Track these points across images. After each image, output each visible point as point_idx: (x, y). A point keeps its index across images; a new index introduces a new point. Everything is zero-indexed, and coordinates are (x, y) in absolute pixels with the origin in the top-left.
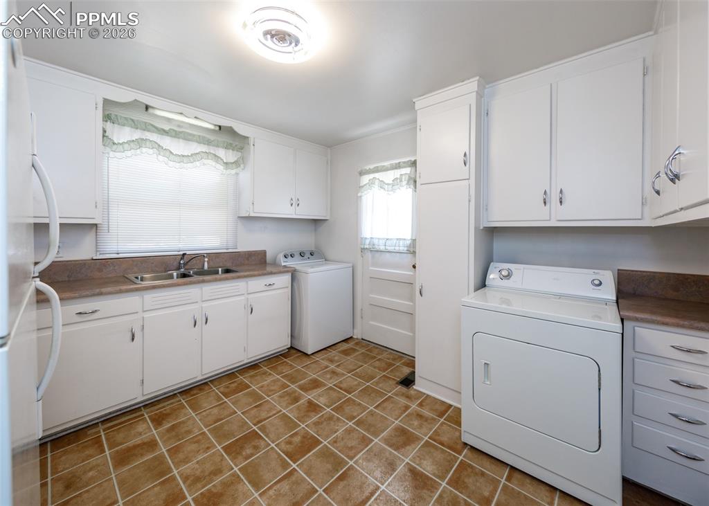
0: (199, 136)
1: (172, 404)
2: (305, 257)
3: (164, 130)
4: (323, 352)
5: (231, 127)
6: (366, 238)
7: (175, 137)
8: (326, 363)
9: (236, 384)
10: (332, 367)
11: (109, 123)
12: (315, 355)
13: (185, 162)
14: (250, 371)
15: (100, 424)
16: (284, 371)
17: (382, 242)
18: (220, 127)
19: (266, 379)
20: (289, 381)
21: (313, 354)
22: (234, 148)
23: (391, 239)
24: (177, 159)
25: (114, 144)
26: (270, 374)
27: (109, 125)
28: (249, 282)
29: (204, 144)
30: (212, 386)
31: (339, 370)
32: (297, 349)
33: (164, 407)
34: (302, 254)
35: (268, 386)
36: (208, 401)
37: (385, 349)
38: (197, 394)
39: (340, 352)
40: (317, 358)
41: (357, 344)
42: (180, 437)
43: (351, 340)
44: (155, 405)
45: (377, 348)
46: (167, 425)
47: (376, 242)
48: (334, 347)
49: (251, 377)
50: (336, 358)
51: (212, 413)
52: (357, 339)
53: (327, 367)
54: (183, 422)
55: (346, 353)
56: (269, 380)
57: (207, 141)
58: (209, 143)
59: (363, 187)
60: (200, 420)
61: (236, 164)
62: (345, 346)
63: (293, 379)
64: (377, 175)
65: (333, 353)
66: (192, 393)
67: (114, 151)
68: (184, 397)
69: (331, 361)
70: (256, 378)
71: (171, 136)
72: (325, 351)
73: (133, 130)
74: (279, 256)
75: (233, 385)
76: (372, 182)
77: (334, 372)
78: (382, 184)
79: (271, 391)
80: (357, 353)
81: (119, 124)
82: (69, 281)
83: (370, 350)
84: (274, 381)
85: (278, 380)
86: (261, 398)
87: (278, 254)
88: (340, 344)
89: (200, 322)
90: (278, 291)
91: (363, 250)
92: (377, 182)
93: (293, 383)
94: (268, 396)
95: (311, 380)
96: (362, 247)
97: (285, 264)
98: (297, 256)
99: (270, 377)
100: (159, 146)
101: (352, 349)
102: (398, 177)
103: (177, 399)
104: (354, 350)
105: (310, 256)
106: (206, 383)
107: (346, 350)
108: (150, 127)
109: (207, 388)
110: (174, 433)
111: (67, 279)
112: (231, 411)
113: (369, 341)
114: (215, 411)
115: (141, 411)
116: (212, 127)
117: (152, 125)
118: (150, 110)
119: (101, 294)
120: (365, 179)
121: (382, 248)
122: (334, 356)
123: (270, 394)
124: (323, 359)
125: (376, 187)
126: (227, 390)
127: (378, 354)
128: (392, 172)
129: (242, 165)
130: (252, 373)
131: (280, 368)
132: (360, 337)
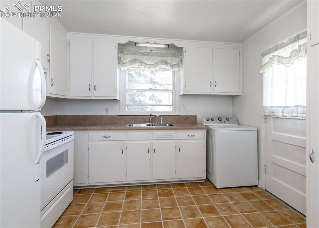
0: (159, 53)
1: (137, 190)
2: (223, 121)
3: (143, 53)
4: (228, 189)
5: (173, 44)
6: (267, 107)
7: (147, 56)
8: (227, 198)
9: (167, 191)
10: (230, 203)
11: (122, 54)
12: (222, 190)
13: (152, 67)
14: (178, 186)
15: (111, 188)
16: (196, 193)
17: (280, 110)
18: (168, 45)
19: (184, 194)
20: (196, 201)
21: (221, 188)
22: (177, 56)
23: (288, 107)
24: (149, 66)
25: (124, 63)
26: (188, 192)
27: (122, 56)
28: (178, 133)
29: (161, 56)
30: (157, 188)
31: (234, 207)
32: (211, 183)
33: (134, 190)
34: (220, 119)
35: (183, 199)
36: (151, 195)
37: (285, 205)
38: (149, 189)
39: (241, 194)
40: (222, 192)
41: (259, 192)
42: (130, 208)
43: (256, 188)
44: (131, 188)
45: (278, 202)
46: (129, 200)
47: (274, 109)
48: (238, 189)
49: (177, 190)
50: (236, 197)
51: (149, 202)
52: (261, 188)
53: (225, 201)
54: (135, 201)
55: (246, 196)
56: (186, 195)
57: (162, 54)
58: (163, 55)
59: (264, 65)
60: (142, 203)
61: (178, 65)
62: (248, 191)
63: (199, 201)
64: (276, 53)
65: (236, 193)
66: (147, 188)
67: (124, 67)
68: (143, 188)
69: (232, 198)
70: (179, 192)
71: (146, 55)
72: (230, 190)
73: (131, 55)
74: (204, 119)
75: (166, 191)
76: (272, 59)
77: (229, 207)
78: (281, 60)
79: (183, 203)
80: (256, 200)
81: (125, 54)
82: (110, 124)
83: (270, 202)
84: (187, 198)
85: (190, 197)
86: (175, 205)
87: (203, 118)
88: (244, 188)
89: (152, 151)
90: (197, 141)
91: (266, 117)
92: (276, 58)
93: (198, 203)
94: (180, 205)
95: (210, 206)
96: (264, 114)
97: (206, 124)
98: (216, 120)
99: (187, 194)
100: (141, 61)
101: (253, 195)
102: (297, 48)
103: (140, 188)
104: (254, 196)
105: (226, 121)
106: (155, 185)
107: (247, 194)
108: (137, 53)
109: (154, 188)
110: (129, 205)
111: (109, 123)
112: (157, 205)
113: (271, 194)
114: (151, 202)
115: (126, 188)
116: (164, 46)
117: (138, 52)
118: (137, 45)
119: (110, 129)
120: (266, 59)
121: (280, 115)
122: (235, 196)
123: (181, 204)
124: (226, 195)
125: (276, 63)
126: (162, 193)
127: (277, 207)
128: (290, 46)
129: (181, 65)
130: (179, 188)
131: (195, 191)
132: (264, 188)
